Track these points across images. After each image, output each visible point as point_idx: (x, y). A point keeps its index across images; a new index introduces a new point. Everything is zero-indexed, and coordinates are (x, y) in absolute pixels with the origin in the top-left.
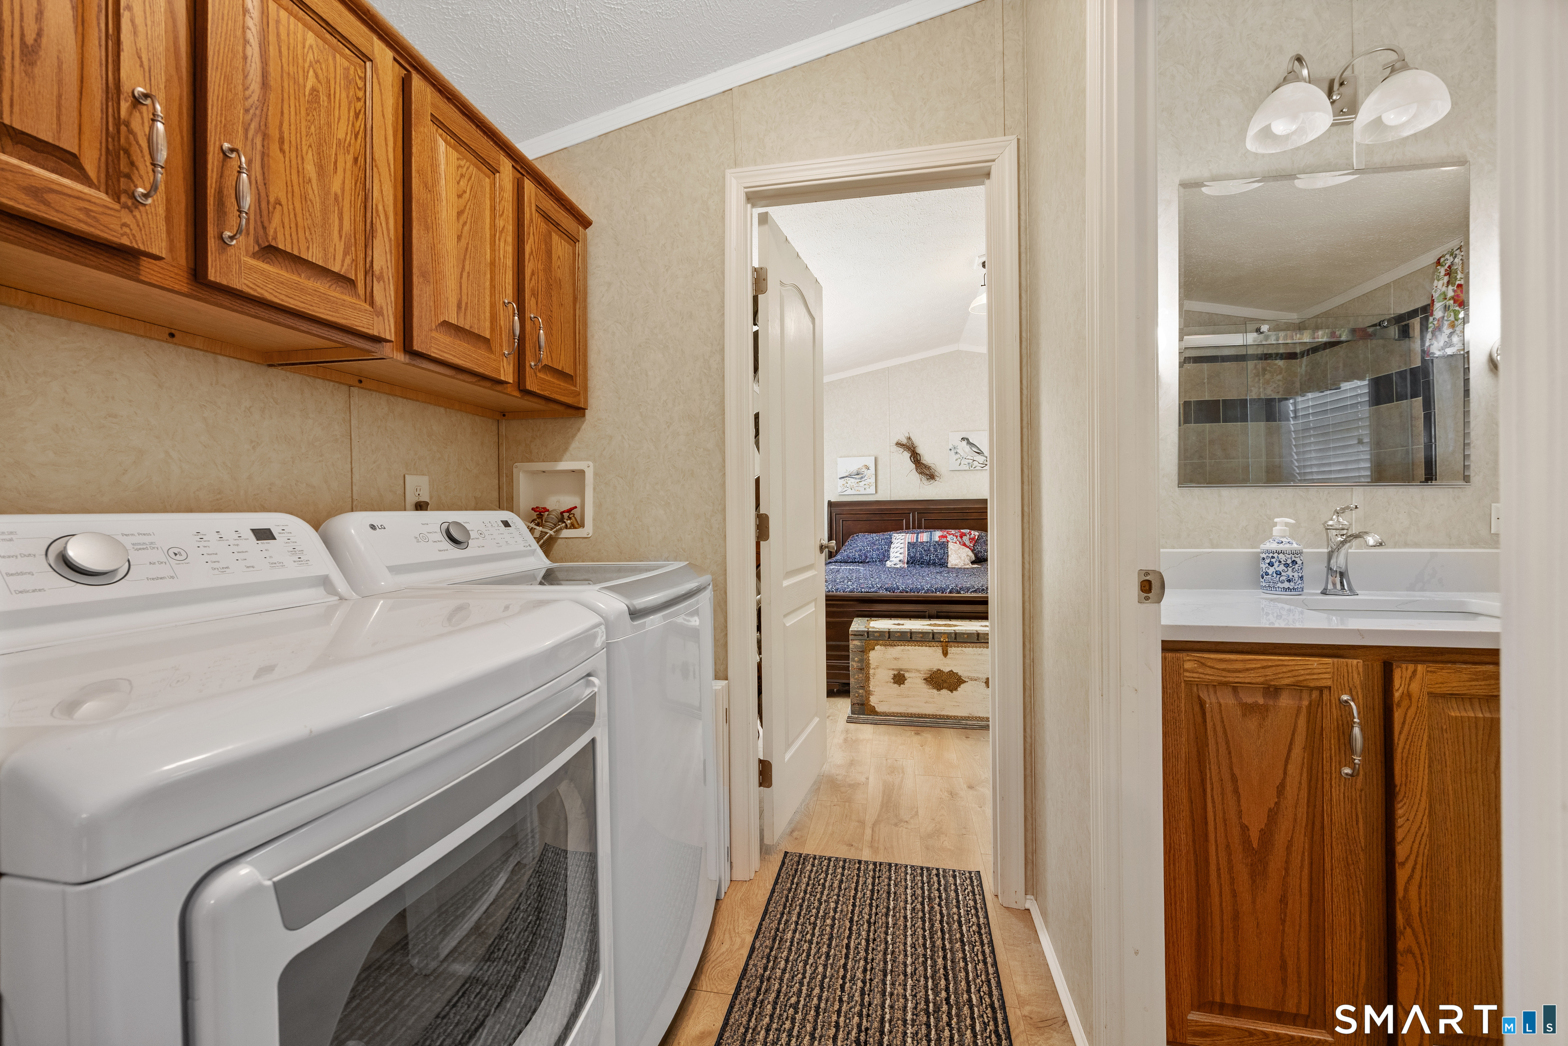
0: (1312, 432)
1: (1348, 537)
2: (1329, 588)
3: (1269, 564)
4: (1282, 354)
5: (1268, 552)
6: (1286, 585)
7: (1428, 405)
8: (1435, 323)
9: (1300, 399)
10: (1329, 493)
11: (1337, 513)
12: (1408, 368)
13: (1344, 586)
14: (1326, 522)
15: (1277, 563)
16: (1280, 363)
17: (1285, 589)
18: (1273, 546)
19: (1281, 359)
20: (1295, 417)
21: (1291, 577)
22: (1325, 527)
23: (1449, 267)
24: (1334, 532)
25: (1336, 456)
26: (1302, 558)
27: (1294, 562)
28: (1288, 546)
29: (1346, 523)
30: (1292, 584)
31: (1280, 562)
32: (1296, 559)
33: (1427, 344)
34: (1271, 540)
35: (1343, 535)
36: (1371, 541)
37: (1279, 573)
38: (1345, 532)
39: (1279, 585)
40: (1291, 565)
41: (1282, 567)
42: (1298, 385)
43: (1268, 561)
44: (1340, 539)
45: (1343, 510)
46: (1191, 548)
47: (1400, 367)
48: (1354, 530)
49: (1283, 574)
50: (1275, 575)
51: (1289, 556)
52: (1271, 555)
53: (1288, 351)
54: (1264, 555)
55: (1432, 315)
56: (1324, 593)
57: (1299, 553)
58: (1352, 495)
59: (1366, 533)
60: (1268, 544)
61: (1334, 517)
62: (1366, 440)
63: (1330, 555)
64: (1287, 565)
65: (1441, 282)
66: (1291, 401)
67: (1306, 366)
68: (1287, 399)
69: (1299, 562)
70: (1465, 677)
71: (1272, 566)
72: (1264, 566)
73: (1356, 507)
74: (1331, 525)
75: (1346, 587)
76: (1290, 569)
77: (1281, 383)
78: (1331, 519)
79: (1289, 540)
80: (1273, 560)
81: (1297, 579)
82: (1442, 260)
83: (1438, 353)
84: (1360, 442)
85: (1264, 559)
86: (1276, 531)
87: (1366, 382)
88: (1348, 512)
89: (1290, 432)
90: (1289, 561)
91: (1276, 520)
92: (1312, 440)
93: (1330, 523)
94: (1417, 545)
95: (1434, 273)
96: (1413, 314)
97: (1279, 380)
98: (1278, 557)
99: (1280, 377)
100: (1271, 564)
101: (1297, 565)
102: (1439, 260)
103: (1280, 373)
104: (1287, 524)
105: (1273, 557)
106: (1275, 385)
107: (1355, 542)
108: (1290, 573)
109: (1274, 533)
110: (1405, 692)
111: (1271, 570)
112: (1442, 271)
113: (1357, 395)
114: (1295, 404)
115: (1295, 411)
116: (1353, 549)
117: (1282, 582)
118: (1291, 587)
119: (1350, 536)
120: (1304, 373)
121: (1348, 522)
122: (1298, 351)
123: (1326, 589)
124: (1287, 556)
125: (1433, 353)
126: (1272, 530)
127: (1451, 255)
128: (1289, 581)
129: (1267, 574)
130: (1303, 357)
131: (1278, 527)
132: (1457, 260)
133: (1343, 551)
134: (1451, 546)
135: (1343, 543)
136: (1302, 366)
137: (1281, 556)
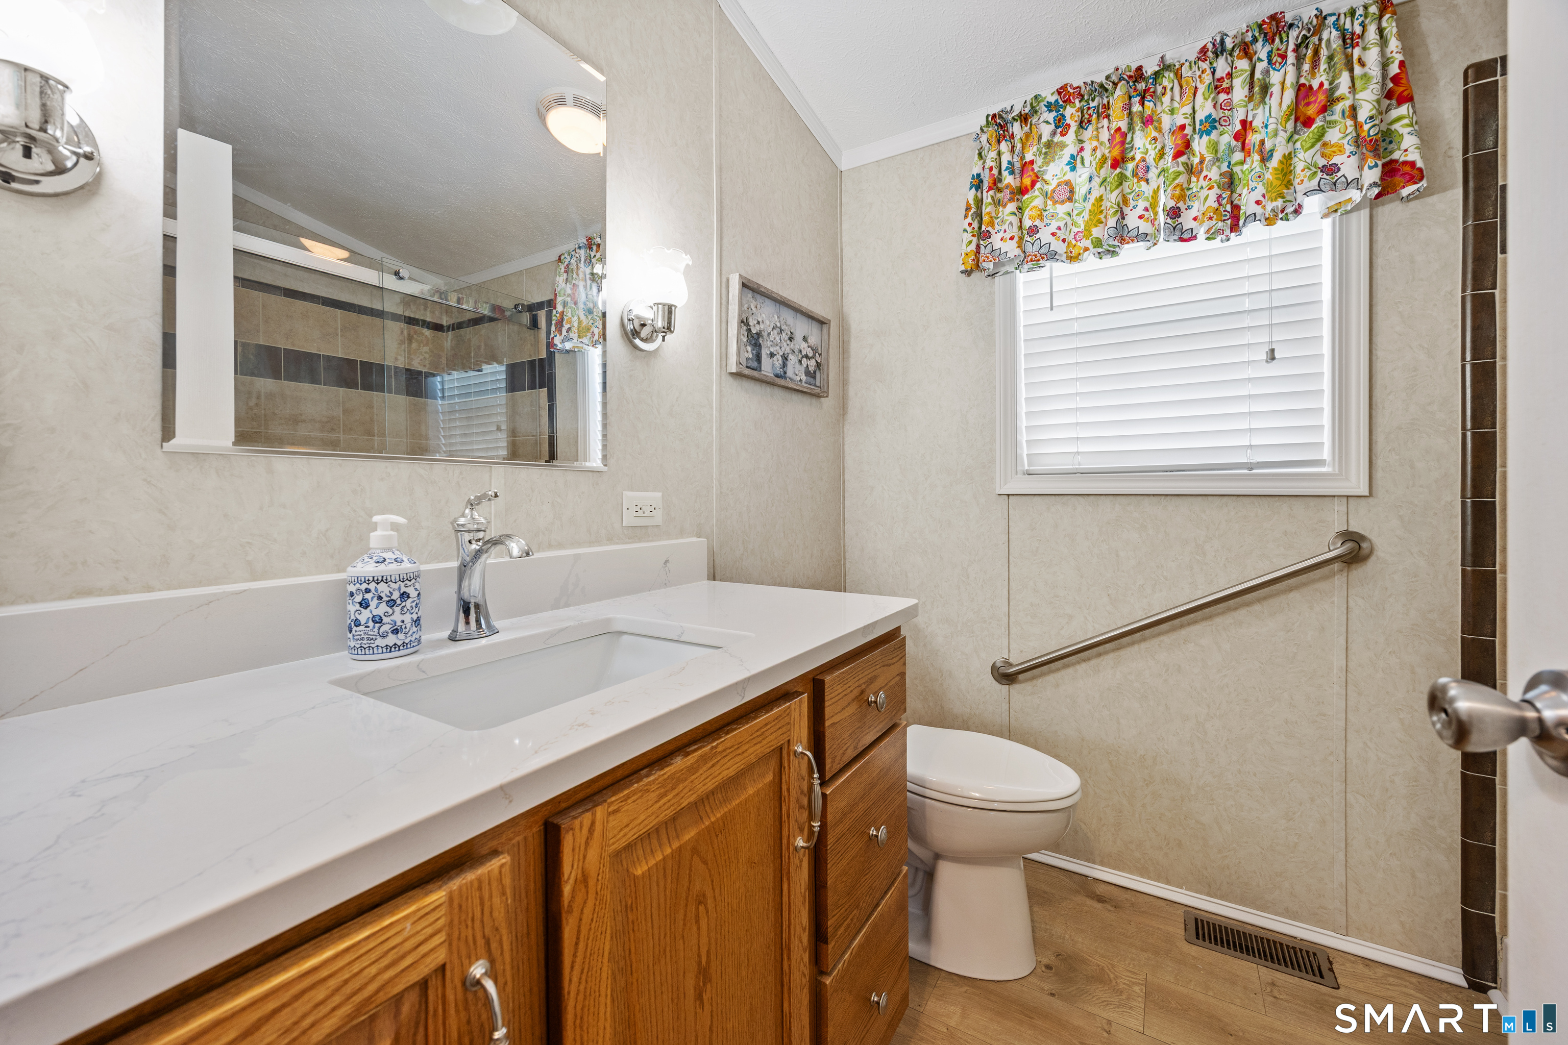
0: (457, 415)
1: (485, 543)
2: (460, 630)
3: (361, 604)
4: (429, 323)
5: (358, 580)
6: (391, 640)
7: (551, 397)
8: (558, 315)
9: (447, 378)
10: (461, 473)
11: (471, 505)
12: (537, 358)
13: (481, 624)
14: (455, 520)
15: (375, 601)
16: (427, 332)
17: (389, 649)
18: (369, 569)
19: (428, 328)
20: (443, 398)
21: (399, 623)
22: (454, 527)
23: (567, 265)
24: (467, 537)
25: (479, 442)
26: (417, 586)
27: (404, 596)
28: (394, 566)
29: (482, 520)
30: (401, 636)
31: (380, 598)
32: (408, 590)
33: (552, 336)
34: (366, 557)
35: (478, 540)
36: (515, 548)
37: (377, 620)
38: (481, 535)
39: (380, 642)
40: (398, 602)
41: (384, 608)
42: (444, 360)
43: (359, 598)
44: (474, 546)
45: (479, 499)
46: (200, 584)
47: (531, 356)
48: (493, 533)
49: (385, 620)
50: (371, 624)
51: (396, 586)
52: (364, 586)
53: (435, 321)
54: (352, 588)
55: (555, 308)
56: (453, 638)
57: (410, 578)
58: (490, 476)
59: (509, 536)
60: (360, 565)
61: (467, 511)
62: (504, 427)
63: (464, 570)
64: (391, 603)
65: (561, 278)
66: (439, 379)
67: (452, 341)
68: (434, 375)
69: (413, 594)
70: (653, 796)
71: (367, 607)
72: (353, 608)
73: (496, 496)
74: (463, 525)
75: (484, 626)
76: (397, 609)
77: (427, 356)
78: (463, 515)
79: (398, 554)
80: (368, 596)
81: (408, 626)
82: (562, 257)
83: (560, 346)
84: (499, 429)
85: (352, 594)
86: (376, 538)
87: (503, 368)
88: (485, 503)
89: (437, 412)
90: (396, 596)
91: (376, 518)
92: (458, 424)
93: (462, 521)
94: (560, 546)
95: (556, 269)
96: (540, 306)
97: (426, 353)
98: (376, 588)
99: (426, 349)
100: (364, 604)
101: (410, 600)
102: (560, 257)
103: (427, 345)
104: (395, 527)
105: (368, 591)
106: (422, 357)
107: (495, 550)
108: (397, 617)
109: (373, 543)
110: (579, 876)
111: (365, 616)
112: (562, 267)
113: (496, 380)
114: (442, 383)
115: (443, 390)
116: (491, 559)
117: (384, 637)
118: (399, 643)
119: (488, 541)
120: (449, 349)
121: (486, 519)
122: (445, 324)
123: (455, 631)
124: (393, 585)
125: (556, 345)
126: (368, 539)
127: (569, 254)
128: (396, 631)
129: (357, 623)
130: (448, 331)
131: (378, 533)
132: (572, 261)
133: (478, 567)
134: (591, 543)
135: (478, 554)
136: (448, 339)
137: (382, 587)
